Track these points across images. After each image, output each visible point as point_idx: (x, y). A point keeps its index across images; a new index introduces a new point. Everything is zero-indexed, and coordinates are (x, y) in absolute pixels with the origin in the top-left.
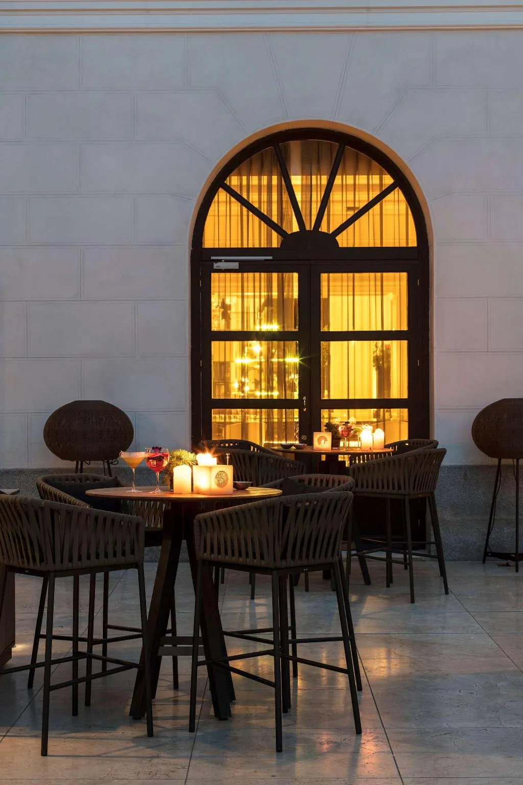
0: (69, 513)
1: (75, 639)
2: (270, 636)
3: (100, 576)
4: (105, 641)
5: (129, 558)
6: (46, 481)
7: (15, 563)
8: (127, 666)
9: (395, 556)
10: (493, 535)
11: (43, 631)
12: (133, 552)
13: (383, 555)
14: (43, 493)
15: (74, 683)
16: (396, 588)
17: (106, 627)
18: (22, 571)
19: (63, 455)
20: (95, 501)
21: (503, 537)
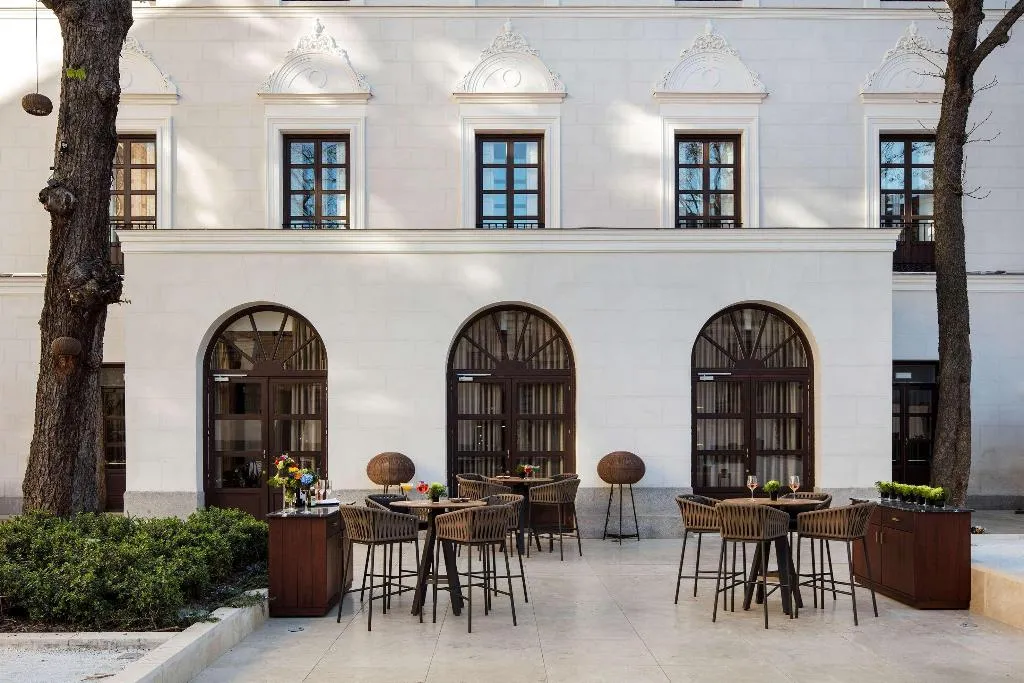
0: (382, 514)
1: (384, 576)
2: (482, 575)
3: (388, 546)
4: (400, 577)
5: (411, 536)
6: (370, 497)
7: (356, 538)
8: (412, 589)
9: (554, 536)
10: (609, 525)
11: (369, 572)
12: (413, 533)
13: (547, 535)
14: (368, 504)
15: (384, 596)
16: (554, 554)
17: (401, 571)
18: (358, 542)
19: (377, 483)
20: (394, 508)
21: (614, 526)
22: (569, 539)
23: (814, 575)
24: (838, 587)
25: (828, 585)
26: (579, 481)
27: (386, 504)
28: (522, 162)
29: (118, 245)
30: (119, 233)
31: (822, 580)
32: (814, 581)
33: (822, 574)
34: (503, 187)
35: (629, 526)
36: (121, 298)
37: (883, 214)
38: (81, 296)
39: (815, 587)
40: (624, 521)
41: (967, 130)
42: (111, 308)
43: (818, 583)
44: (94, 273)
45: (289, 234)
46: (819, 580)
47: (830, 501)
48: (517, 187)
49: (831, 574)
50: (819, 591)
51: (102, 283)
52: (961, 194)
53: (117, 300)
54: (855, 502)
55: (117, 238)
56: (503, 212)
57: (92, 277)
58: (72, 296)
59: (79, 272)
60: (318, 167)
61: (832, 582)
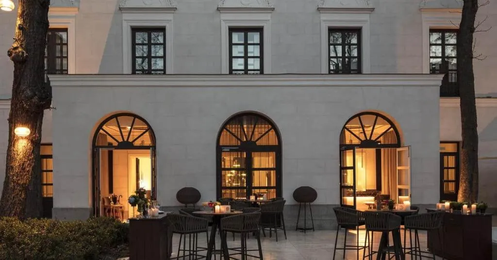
0: (189, 218)
1: (190, 250)
2: (240, 249)
3: (195, 234)
4: (196, 251)
5: (204, 229)
6: (181, 209)
7: (173, 230)
8: (204, 257)
9: (272, 229)
10: (299, 223)
13: (269, 229)
14: (180, 212)
16: (272, 238)
17: (197, 248)
18: (175, 232)
19: (182, 203)
20: (195, 215)
21: (301, 224)
22: (280, 231)
23: (411, 248)
24: (422, 254)
25: (418, 253)
26: (285, 201)
27: (190, 212)
28: (252, 42)
29: (49, 81)
30: (49, 76)
31: (416, 251)
32: (412, 251)
33: (416, 248)
34: (242, 55)
35: (309, 224)
36: (51, 106)
37: (431, 68)
38: (30, 105)
39: (412, 254)
40: (306, 221)
41: (475, 26)
42: (46, 111)
43: (414, 253)
44: (37, 93)
45: (135, 77)
46: (414, 250)
47: (418, 211)
48: (249, 55)
49: (419, 247)
50: (414, 256)
51: (41, 99)
52: (472, 58)
53: (49, 107)
54: (429, 211)
55: (48, 78)
56: (242, 67)
57: (36, 95)
58: (25, 105)
59: (29, 93)
60: (149, 45)
61: (420, 252)
